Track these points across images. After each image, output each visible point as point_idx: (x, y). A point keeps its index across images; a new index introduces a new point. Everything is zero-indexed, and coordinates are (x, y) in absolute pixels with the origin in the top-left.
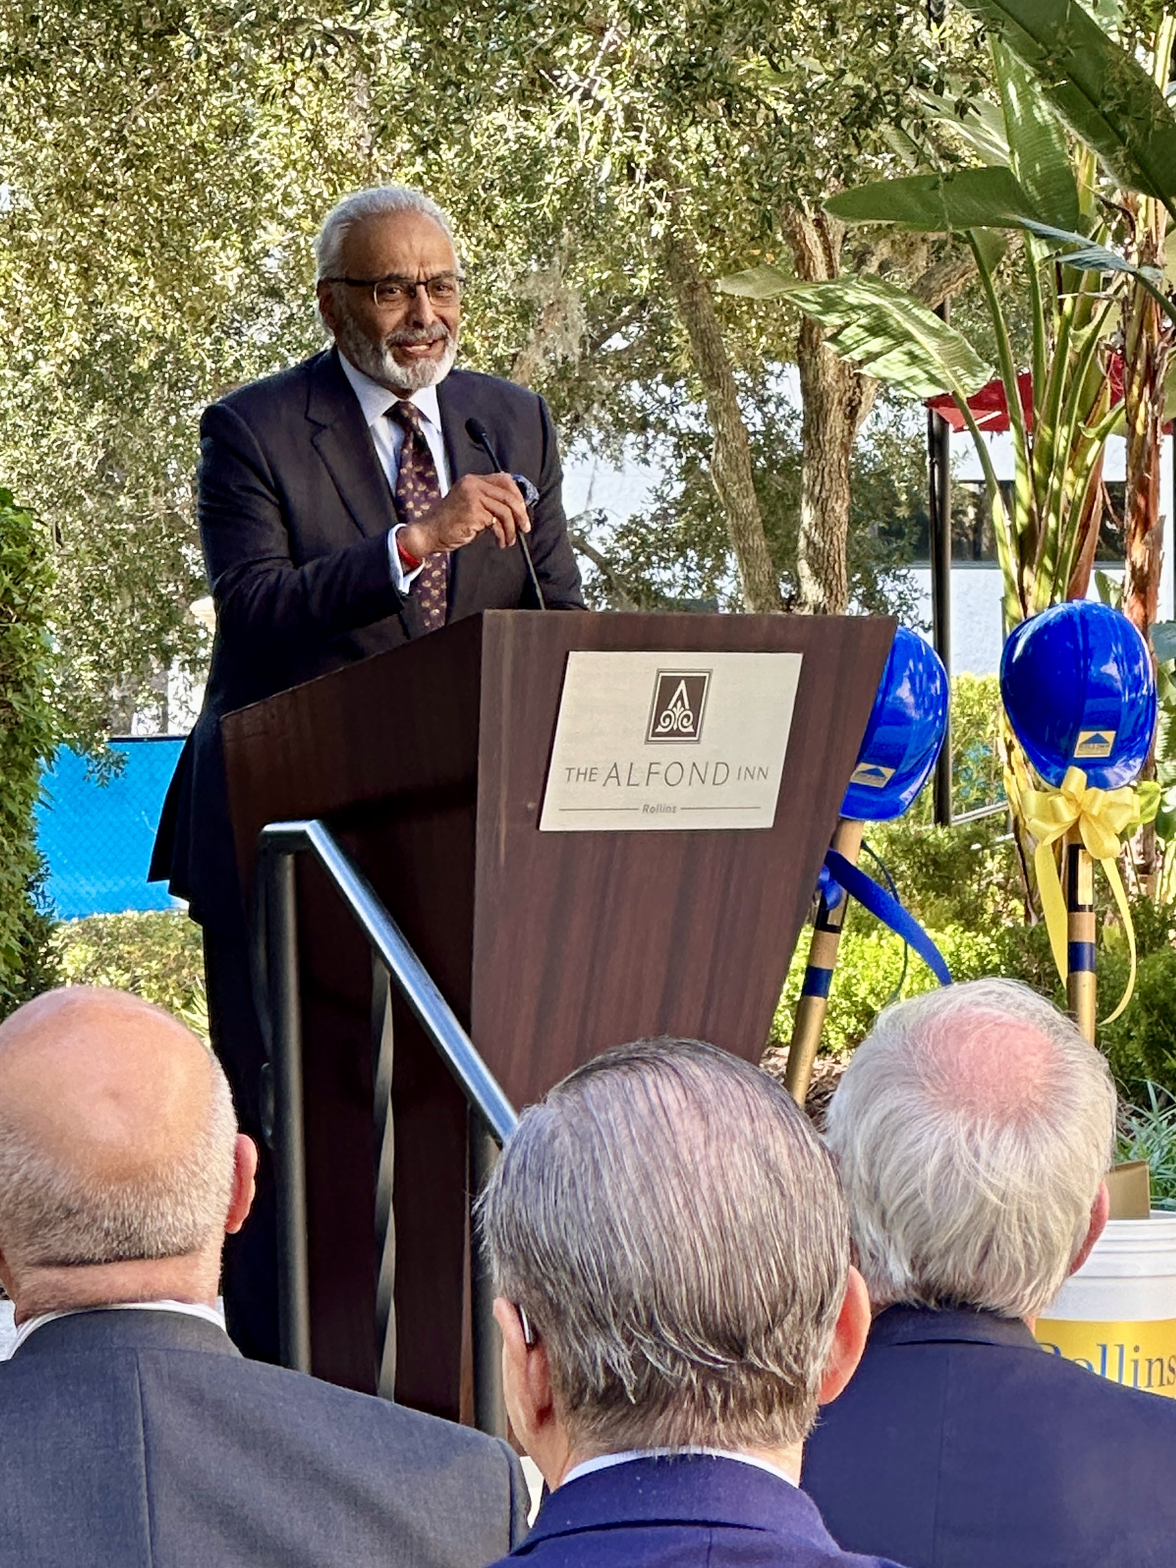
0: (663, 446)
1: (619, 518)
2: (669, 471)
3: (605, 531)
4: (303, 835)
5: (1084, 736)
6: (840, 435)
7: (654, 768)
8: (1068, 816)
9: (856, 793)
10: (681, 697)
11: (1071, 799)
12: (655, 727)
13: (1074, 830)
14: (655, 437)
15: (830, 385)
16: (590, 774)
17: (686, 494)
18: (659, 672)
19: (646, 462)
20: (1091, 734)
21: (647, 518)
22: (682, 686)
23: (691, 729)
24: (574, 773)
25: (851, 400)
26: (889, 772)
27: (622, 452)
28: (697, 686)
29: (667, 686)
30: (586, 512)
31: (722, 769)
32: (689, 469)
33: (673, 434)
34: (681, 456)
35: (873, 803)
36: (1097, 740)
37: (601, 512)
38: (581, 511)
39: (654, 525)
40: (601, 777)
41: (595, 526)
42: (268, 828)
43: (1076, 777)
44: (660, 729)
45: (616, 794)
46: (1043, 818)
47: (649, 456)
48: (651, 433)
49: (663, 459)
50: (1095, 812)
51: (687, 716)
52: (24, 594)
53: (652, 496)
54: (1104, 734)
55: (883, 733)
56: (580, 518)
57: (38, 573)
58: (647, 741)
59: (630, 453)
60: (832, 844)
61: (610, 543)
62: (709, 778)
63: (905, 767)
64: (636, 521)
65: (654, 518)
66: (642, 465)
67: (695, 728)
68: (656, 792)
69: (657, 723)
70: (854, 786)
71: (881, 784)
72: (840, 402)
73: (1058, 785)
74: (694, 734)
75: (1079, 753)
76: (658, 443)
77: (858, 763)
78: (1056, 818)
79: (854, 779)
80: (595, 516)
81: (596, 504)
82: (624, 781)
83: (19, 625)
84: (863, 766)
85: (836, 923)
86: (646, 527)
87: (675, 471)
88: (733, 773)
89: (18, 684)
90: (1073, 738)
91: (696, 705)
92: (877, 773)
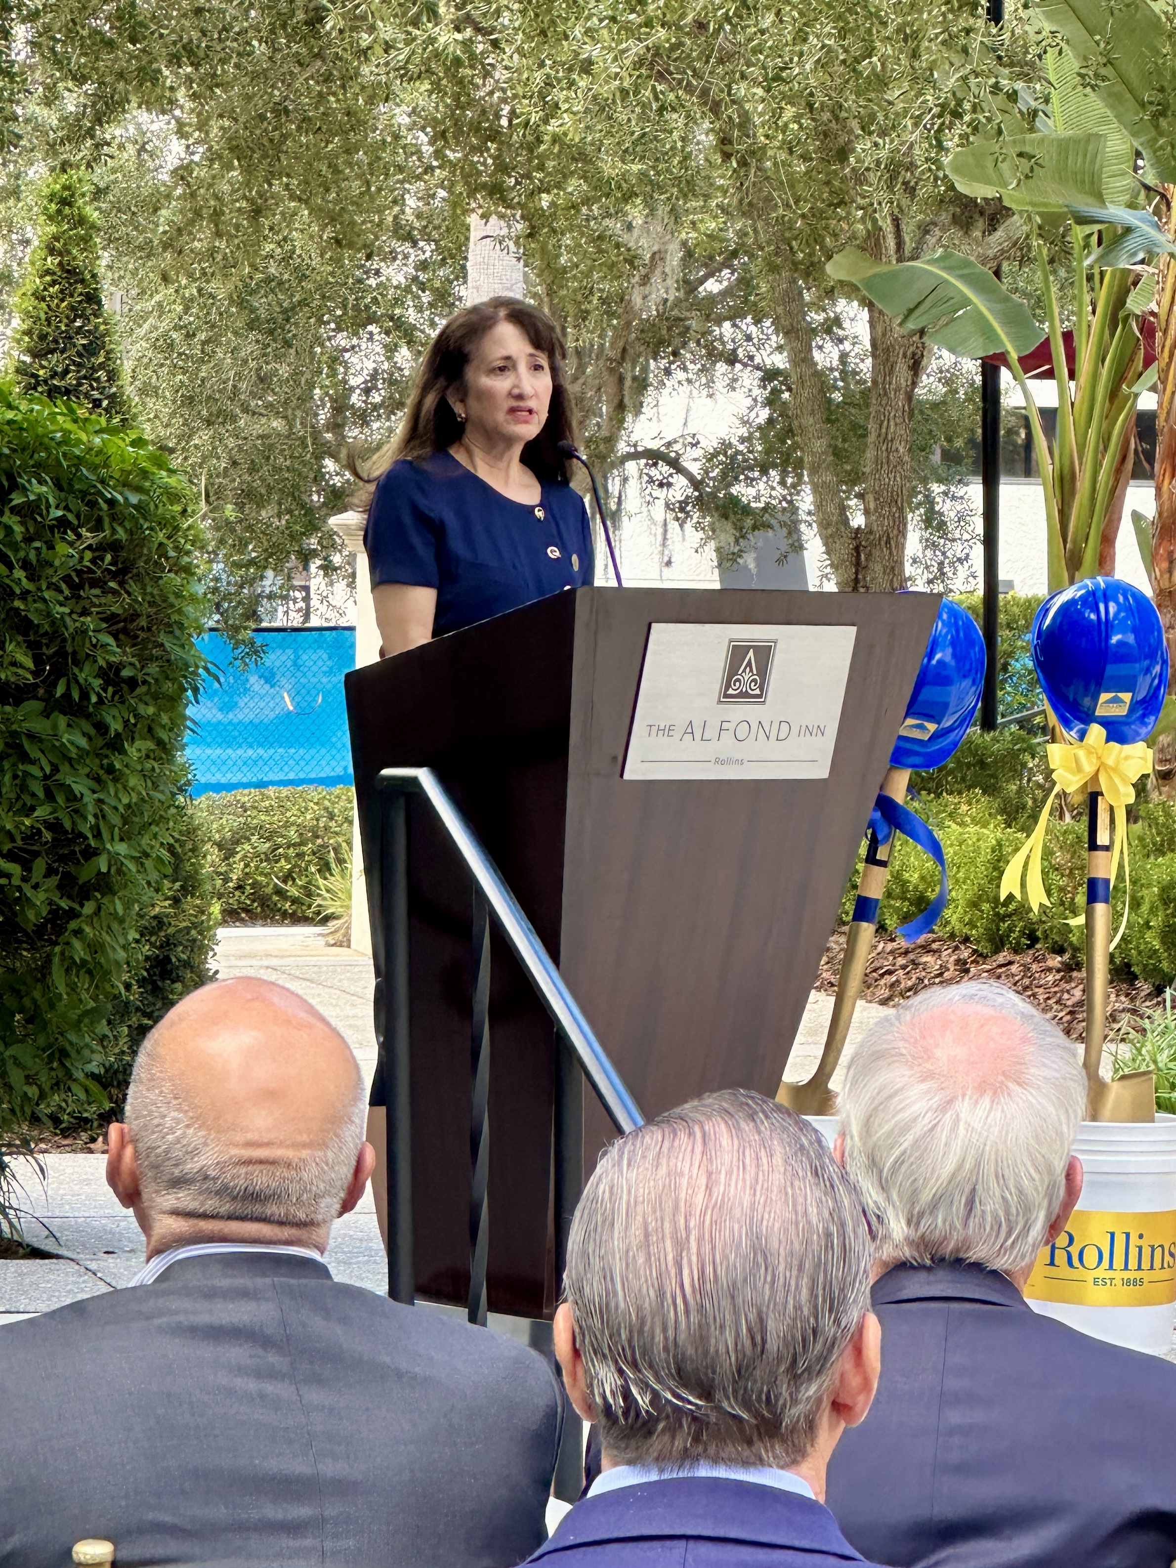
1: (710, 443)
2: (755, 400)
3: (698, 452)
4: (414, 781)
5: (1104, 697)
6: (904, 384)
7: (725, 726)
8: (1089, 769)
9: (903, 744)
10: (749, 664)
11: (1091, 752)
12: (727, 689)
13: (1095, 778)
14: (742, 371)
15: (896, 341)
16: (668, 731)
17: (770, 421)
18: (730, 641)
19: (732, 389)
20: (1110, 695)
21: (734, 441)
22: (751, 654)
23: (758, 692)
24: (654, 729)
25: (914, 354)
27: (713, 381)
28: (764, 653)
29: (737, 653)
30: (681, 436)
31: (784, 726)
32: (771, 401)
33: (757, 367)
35: (916, 753)
36: (1116, 700)
37: (694, 437)
38: (677, 435)
40: (677, 735)
41: (688, 448)
42: (386, 772)
43: (1096, 732)
44: (731, 692)
45: (691, 749)
46: (1069, 769)
49: (750, 390)
50: (1111, 763)
51: (755, 680)
52: (177, 548)
53: (739, 422)
54: (1122, 695)
55: (927, 693)
56: (676, 441)
57: (189, 528)
58: (720, 702)
59: (720, 384)
60: (881, 788)
61: (702, 463)
62: (773, 736)
63: (947, 723)
64: (726, 445)
65: (742, 440)
66: (732, 394)
67: (762, 690)
68: (726, 747)
69: (728, 687)
70: (901, 738)
71: (925, 737)
72: (905, 356)
73: (1080, 739)
74: (760, 696)
75: (1100, 712)
76: (745, 376)
77: (905, 718)
78: (1079, 769)
79: (902, 732)
80: (689, 439)
81: (691, 430)
82: (698, 736)
83: (172, 575)
84: (910, 721)
85: (884, 858)
86: (734, 448)
87: (760, 399)
88: (795, 730)
89: (170, 626)
90: (1096, 699)
91: (763, 671)
92: (921, 727)
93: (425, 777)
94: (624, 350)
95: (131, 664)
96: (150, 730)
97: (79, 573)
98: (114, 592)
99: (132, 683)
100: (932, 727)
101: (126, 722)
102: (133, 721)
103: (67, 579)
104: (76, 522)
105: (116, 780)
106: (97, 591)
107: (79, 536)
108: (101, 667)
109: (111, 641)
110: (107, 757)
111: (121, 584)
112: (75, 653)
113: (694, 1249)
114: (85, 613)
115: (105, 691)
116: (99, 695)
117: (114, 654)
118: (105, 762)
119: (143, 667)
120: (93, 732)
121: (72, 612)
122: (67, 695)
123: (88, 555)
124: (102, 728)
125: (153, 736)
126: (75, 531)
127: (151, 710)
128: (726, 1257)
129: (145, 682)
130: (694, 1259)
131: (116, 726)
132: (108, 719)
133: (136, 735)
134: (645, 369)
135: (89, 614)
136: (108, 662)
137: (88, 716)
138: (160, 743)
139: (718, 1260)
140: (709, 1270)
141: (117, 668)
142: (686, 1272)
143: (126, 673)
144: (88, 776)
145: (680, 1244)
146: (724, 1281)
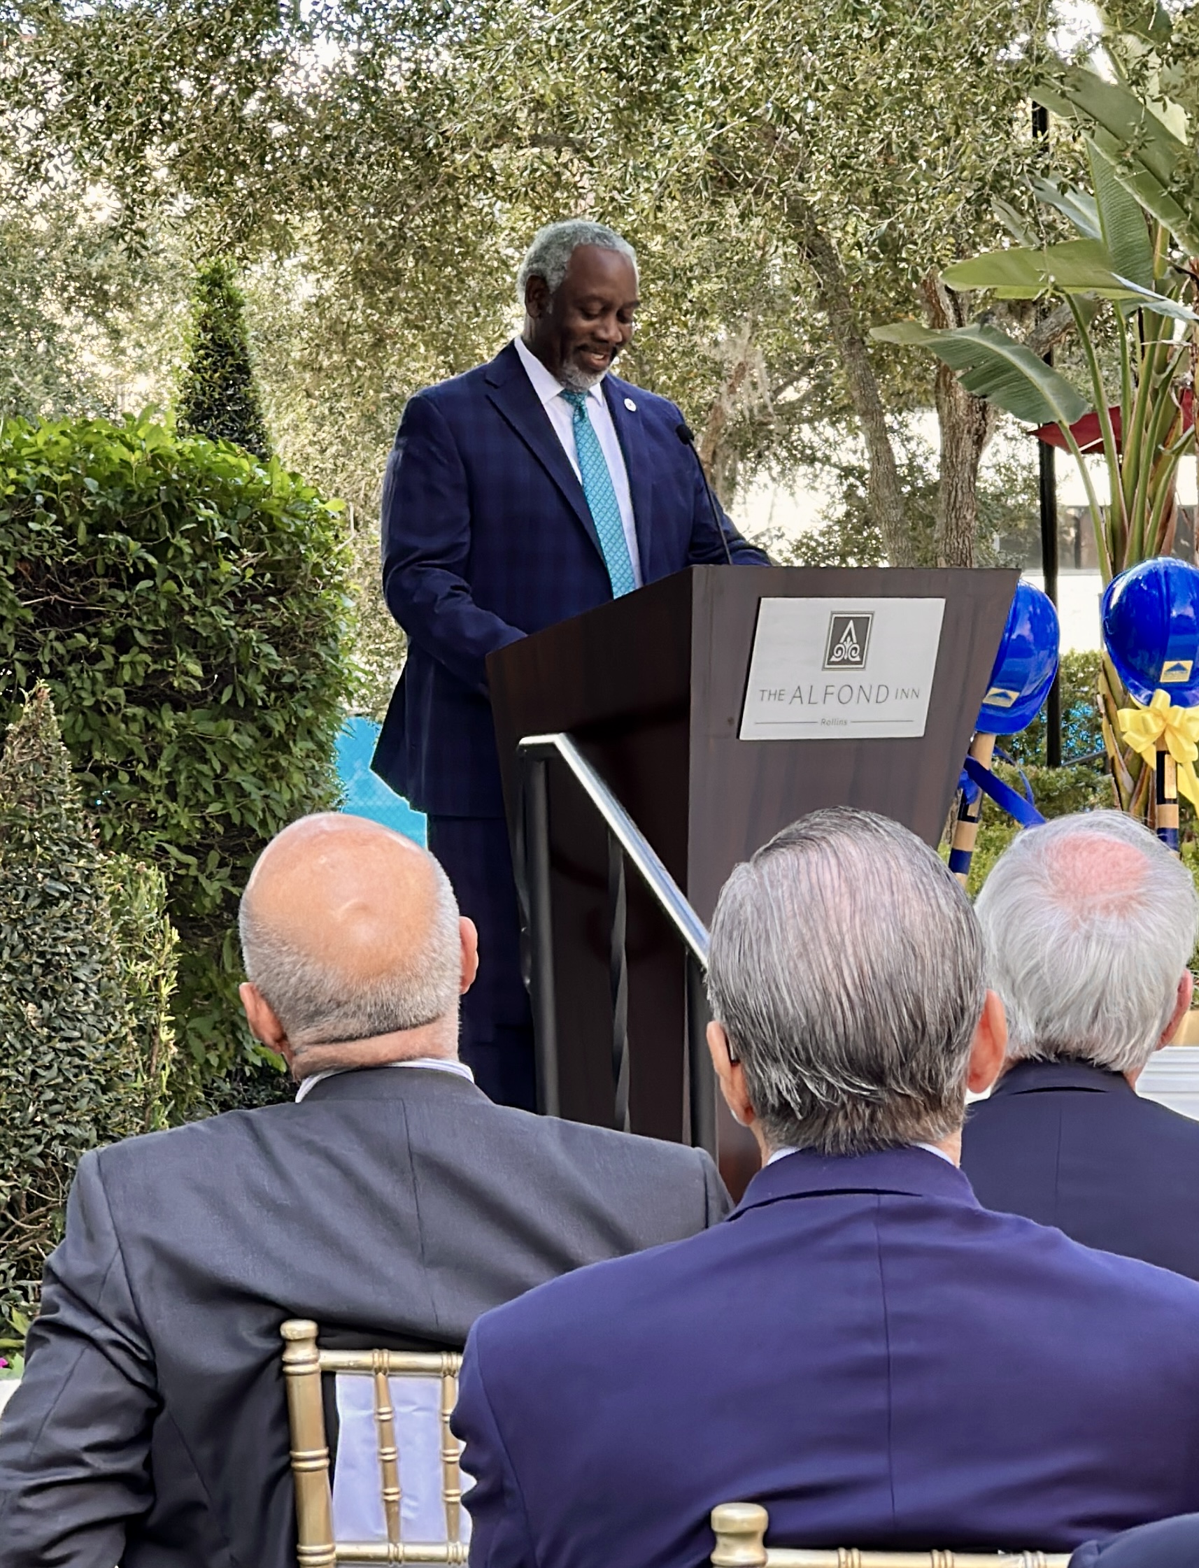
0: (829, 476)
1: (794, 535)
2: (833, 497)
3: (783, 544)
4: (552, 746)
5: (1168, 665)
6: (968, 459)
7: (830, 690)
8: (1156, 729)
9: (991, 712)
10: (850, 633)
11: (1158, 715)
12: (830, 657)
13: (1161, 739)
14: (822, 470)
15: (961, 418)
16: (779, 695)
17: (848, 515)
18: (833, 613)
19: (813, 488)
20: (1173, 663)
21: (816, 533)
22: (851, 624)
23: (858, 659)
24: (766, 694)
25: (977, 430)
27: (794, 481)
28: (863, 624)
29: (839, 624)
30: (768, 530)
31: (883, 690)
32: (849, 495)
33: (835, 466)
34: (841, 484)
35: (1001, 720)
36: (1179, 668)
37: (779, 530)
38: (763, 529)
39: (821, 540)
40: (787, 698)
41: (775, 540)
42: (525, 741)
43: (1162, 697)
44: (833, 659)
45: (799, 711)
46: (1138, 731)
47: (817, 485)
48: (818, 465)
49: (828, 486)
50: (1176, 724)
51: (856, 649)
53: (820, 516)
54: (1183, 663)
55: (1009, 664)
56: (763, 534)
58: (824, 668)
59: (801, 482)
60: (969, 753)
61: (787, 555)
62: (873, 699)
63: (1027, 691)
64: (808, 536)
65: (823, 534)
66: (812, 492)
67: (862, 657)
68: (832, 708)
69: (831, 654)
71: (1008, 704)
72: (969, 432)
73: (1148, 704)
74: (860, 663)
75: (1162, 680)
76: (824, 474)
77: (988, 689)
78: (1147, 731)
79: (985, 701)
80: (775, 532)
81: (776, 523)
82: (806, 699)
84: (994, 690)
85: (974, 814)
86: (816, 541)
87: (838, 496)
88: (892, 693)
89: (324, 638)
90: (1160, 669)
91: (862, 640)
92: (1005, 696)
93: (561, 742)
94: (714, 453)
95: (291, 672)
96: (310, 732)
97: (242, 590)
98: (275, 608)
99: (292, 689)
100: (1014, 695)
101: (288, 725)
102: (294, 722)
103: (231, 594)
104: (238, 544)
105: (280, 778)
106: (259, 607)
107: (241, 557)
108: (264, 675)
109: (273, 652)
110: (271, 756)
111: (280, 600)
112: (238, 663)
113: (850, 951)
114: (248, 625)
115: (268, 696)
116: (262, 699)
117: (276, 662)
118: (270, 761)
119: (301, 675)
120: (258, 734)
121: (237, 625)
122: (233, 701)
123: (250, 572)
124: (266, 731)
125: (312, 739)
126: (237, 550)
127: (309, 713)
128: (880, 955)
129: (304, 688)
130: (852, 959)
131: (279, 728)
132: (272, 722)
133: (298, 737)
134: (734, 470)
135: (253, 627)
136: (270, 670)
137: (254, 720)
138: (321, 746)
139: (873, 959)
140: (866, 967)
141: (279, 674)
142: (846, 973)
143: (287, 679)
144: (254, 774)
145: (837, 949)
146: (882, 976)
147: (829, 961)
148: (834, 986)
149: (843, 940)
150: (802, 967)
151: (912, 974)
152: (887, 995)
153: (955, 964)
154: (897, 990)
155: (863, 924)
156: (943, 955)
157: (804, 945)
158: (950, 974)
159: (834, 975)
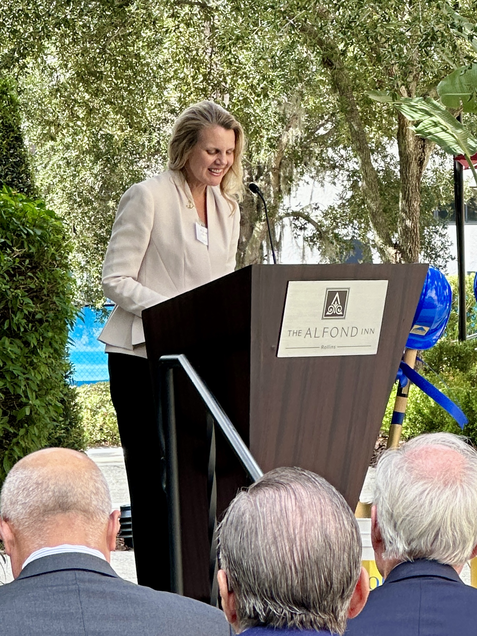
0: (343, 176)
1: (324, 207)
2: (345, 187)
3: (318, 212)
4: (177, 361)
6: (416, 174)
7: (326, 330)
9: (414, 338)
10: (337, 300)
12: (326, 313)
14: (339, 173)
15: (411, 152)
16: (299, 333)
17: (353, 197)
18: (327, 289)
19: (335, 183)
21: (336, 207)
22: (337, 295)
23: (341, 313)
24: (292, 333)
25: (420, 158)
26: (427, 329)
27: (324, 179)
28: (343, 295)
29: (331, 295)
30: (310, 205)
31: (355, 329)
32: (354, 186)
33: (347, 170)
34: (350, 180)
35: (420, 342)
38: (308, 204)
40: (303, 334)
41: (314, 210)
42: (163, 357)
44: (328, 313)
45: (309, 341)
47: (336, 180)
48: (337, 170)
49: (343, 181)
51: (340, 308)
52: (61, 256)
53: (338, 198)
55: (425, 312)
56: (307, 207)
57: (66, 246)
58: (323, 319)
59: (328, 179)
60: (403, 359)
61: (321, 218)
62: (349, 334)
63: (434, 327)
64: (332, 208)
65: (340, 207)
66: (334, 185)
67: (343, 312)
68: (327, 340)
69: (327, 311)
70: (412, 335)
71: (424, 334)
72: (416, 159)
74: (342, 315)
76: (340, 175)
77: (413, 326)
79: (412, 332)
80: (314, 206)
81: (314, 201)
82: (313, 335)
83: (59, 269)
84: (416, 326)
85: (405, 393)
86: (336, 211)
87: (348, 187)
88: (360, 331)
89: (58, 293)
91: (343, 303)
92: (422, 329)
93: (182, 359)
95: (40, 312)
96: (50, 344)
97: (14, 269)
98: (30, 277)
99: (41, 321)
101: (38, 341)
102: (41, 340)
103: (7, 272)
104: (11, 245)
105: (34, 369)
106: (23, 278)
107: (13, 251)
108: (25, 314)
109: (31, 302)
110: (30, 357)
111: (34, 273)
112: (12, 308)
115: (28, 325)
116: (24, 327)
117: (32, 307)
118: (29, 360)
119: (46, 314)
120: (23, 346)
121: (11, 287)
122: (9, 328)
123: (17, 260)
124: (27, 344)
125: (52, 347)
126: (10, 248)
127: (50, 334)
129: (47, 321)
131: (34, 342)
132: (30, 339)
133: (44, 347)
135: (19, 289)
136: (29, 312)
137: (20, 338)
138: (56, 350)
141: (34, 314)
143: (38, 316)
144: (21, 366)
145: (292, 541)
146: (313, 557)
147: (287, 548)
148: (289, 561)
149: (295, 538)
150: (273, 549)
151: (328, 558)
152: (315, 568)
153: (349, 555)
154: (320, 566)
155: (306, 531)
156: (344, 550)
157: (275, 538)
158: (346, 560)
159: (289, 555)
